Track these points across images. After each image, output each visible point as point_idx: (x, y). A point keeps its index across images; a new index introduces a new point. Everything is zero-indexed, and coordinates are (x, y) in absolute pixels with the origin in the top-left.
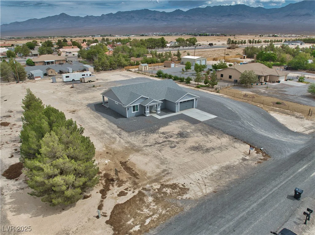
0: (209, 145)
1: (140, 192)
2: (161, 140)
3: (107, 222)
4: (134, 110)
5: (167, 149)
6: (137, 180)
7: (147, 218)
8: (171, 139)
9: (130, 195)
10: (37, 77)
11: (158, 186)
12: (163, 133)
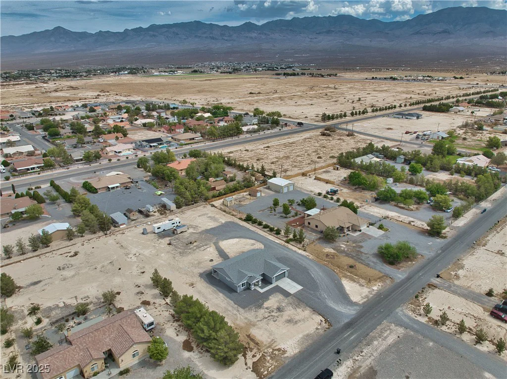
0: (297, 318)
1: (262, 354)
2: (267, 315)
3: (252, 371)
4: (242, 286)
5: (272, 322)
6: (259, 347)
7: (269, 367)
8: (273, 314)
9: (258, 357)
10: (122, 225)
11: (271, 350)
12: (267, 308)
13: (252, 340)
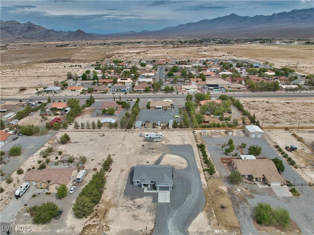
0: (141, 217)
3: (83, 228)
4: (137, 183)
5: (126, 211)
6: (102, 219)
8: (133, 207)
10: (137, 128)
11: (104, 225)
12: (134, 202)
13: (105, 213)
